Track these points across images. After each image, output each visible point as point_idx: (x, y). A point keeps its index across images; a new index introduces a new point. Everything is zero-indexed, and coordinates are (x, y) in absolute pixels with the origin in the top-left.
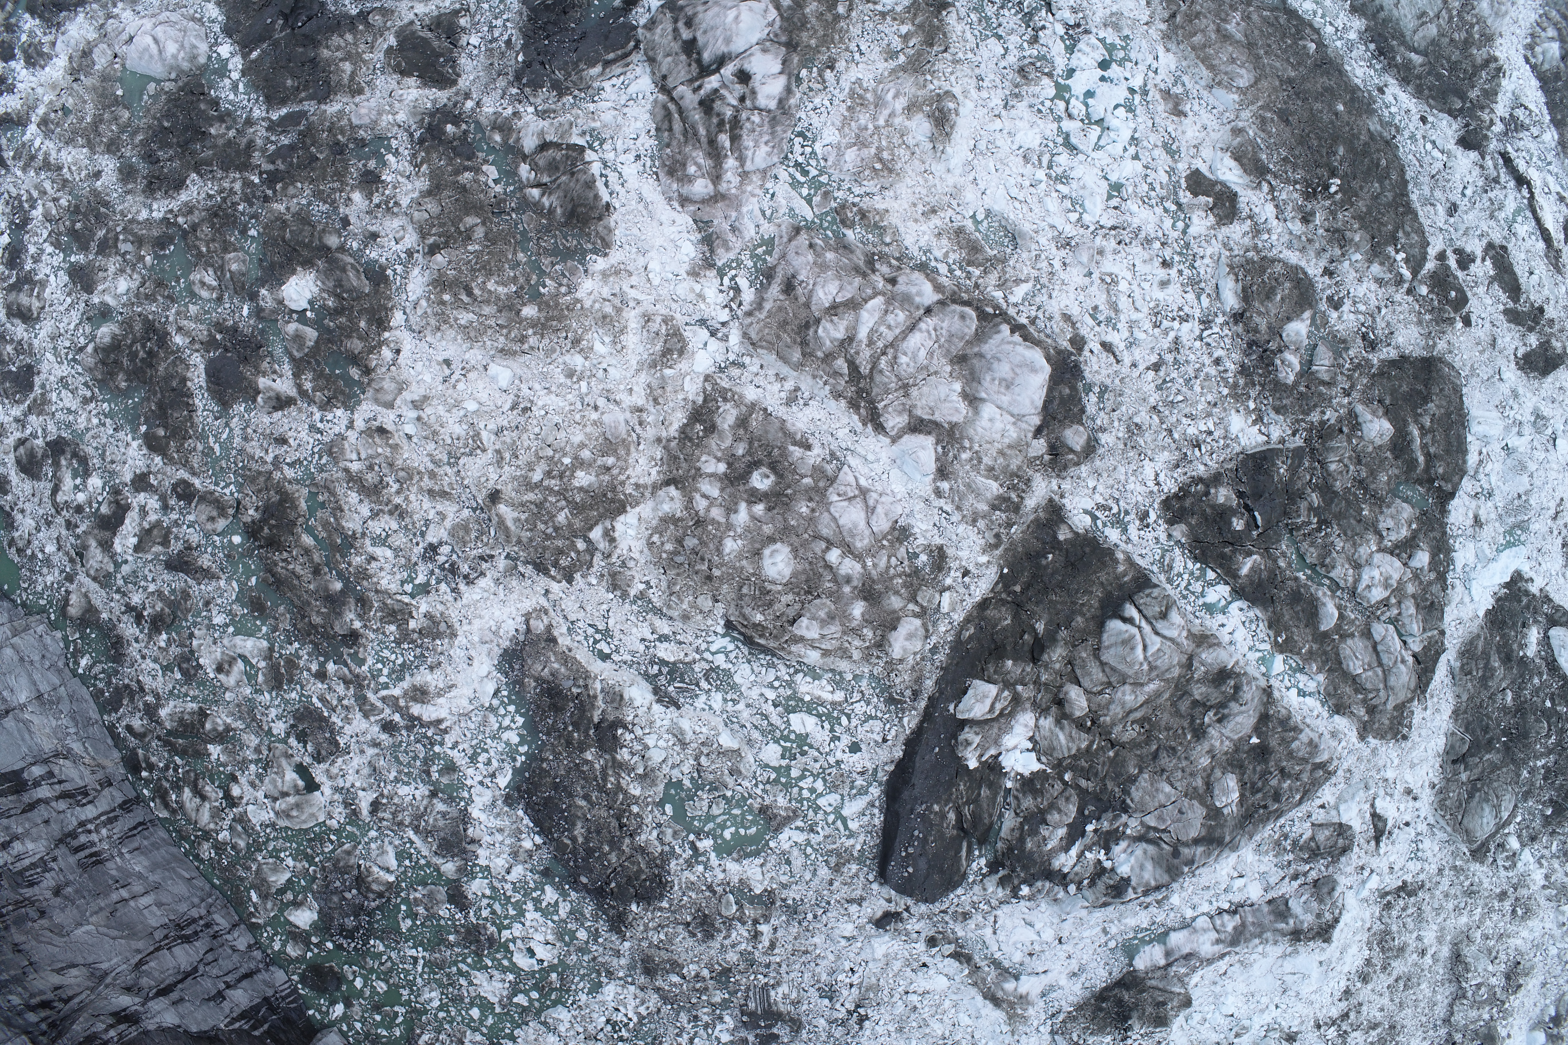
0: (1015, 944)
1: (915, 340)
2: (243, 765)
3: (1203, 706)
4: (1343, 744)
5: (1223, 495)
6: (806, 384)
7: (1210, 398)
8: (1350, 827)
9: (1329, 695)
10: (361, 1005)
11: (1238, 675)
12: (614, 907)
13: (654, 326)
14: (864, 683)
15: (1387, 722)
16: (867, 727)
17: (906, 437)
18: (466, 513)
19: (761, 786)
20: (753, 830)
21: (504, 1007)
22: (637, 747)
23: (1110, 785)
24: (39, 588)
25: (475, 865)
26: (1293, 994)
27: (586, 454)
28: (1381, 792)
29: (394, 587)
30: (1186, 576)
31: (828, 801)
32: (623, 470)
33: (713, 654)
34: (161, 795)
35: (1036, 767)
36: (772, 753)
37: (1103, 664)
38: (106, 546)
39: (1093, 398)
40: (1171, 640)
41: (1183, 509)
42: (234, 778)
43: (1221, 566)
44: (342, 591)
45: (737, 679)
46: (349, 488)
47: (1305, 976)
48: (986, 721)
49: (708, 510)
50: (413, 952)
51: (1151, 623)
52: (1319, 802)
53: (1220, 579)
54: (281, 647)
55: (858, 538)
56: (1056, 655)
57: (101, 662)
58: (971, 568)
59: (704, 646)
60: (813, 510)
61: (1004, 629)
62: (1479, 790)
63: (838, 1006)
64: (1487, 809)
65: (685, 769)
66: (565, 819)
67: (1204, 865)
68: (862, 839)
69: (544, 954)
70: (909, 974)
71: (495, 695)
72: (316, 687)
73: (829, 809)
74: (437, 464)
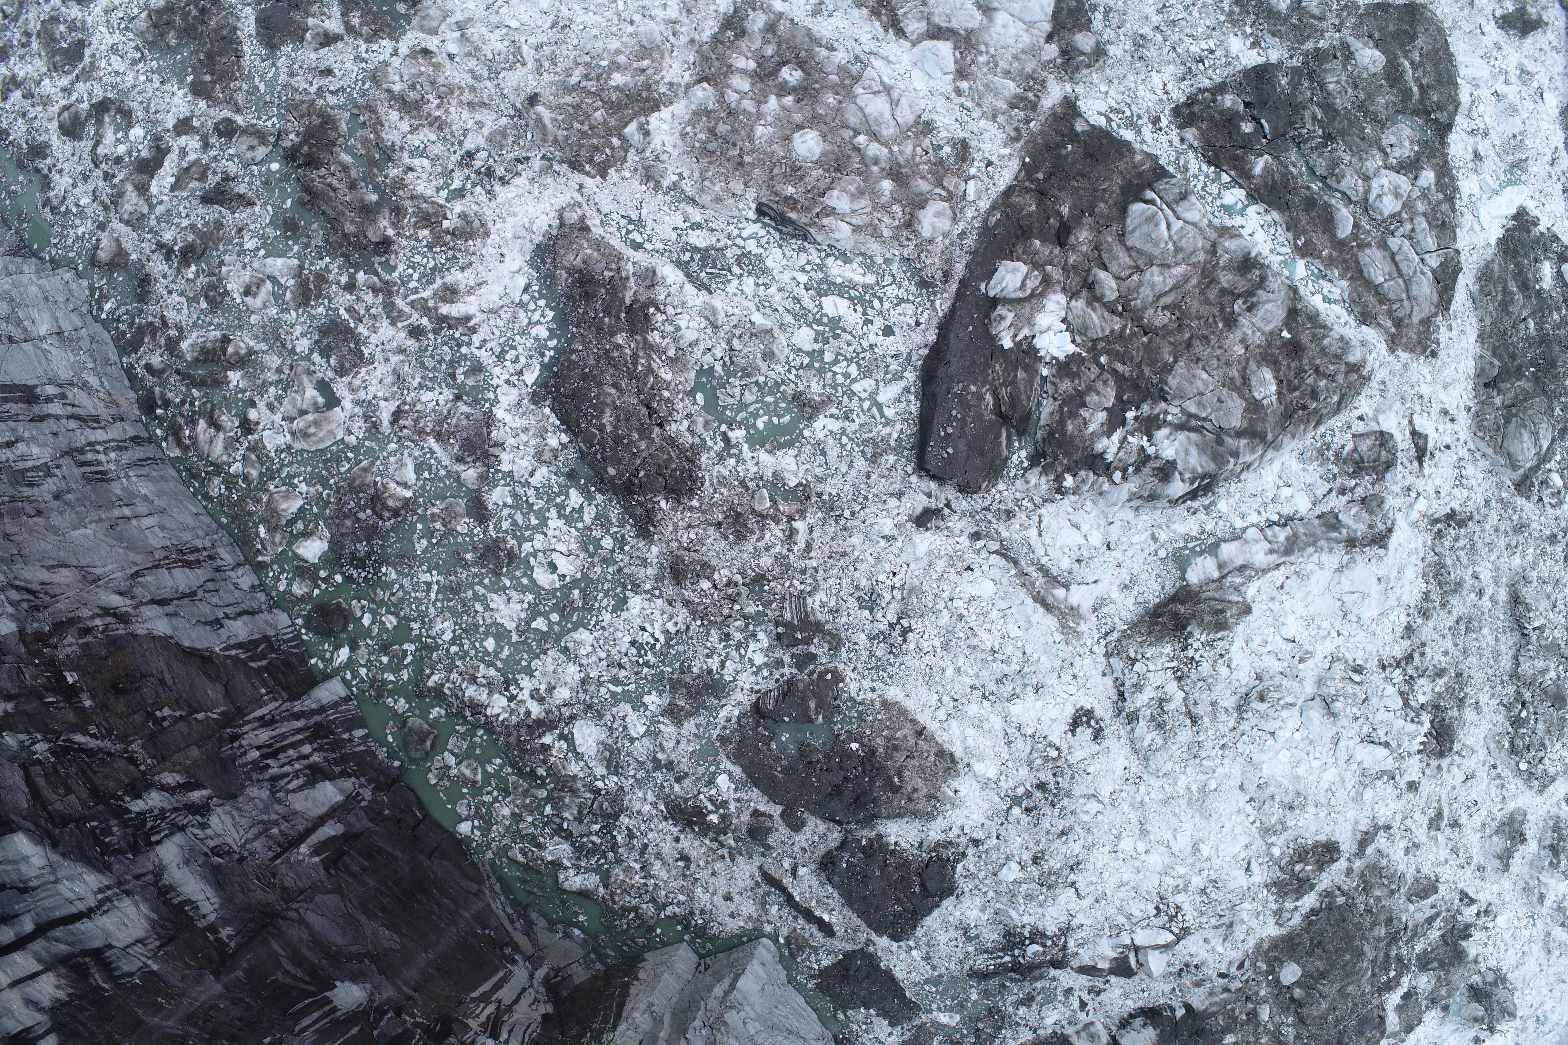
0: (1061, 548)
2: (263, 388)
3: (1231, 294)
4: (1374, 355)
5: (1228, 100)
7: (1208, 23)
8: (1391, 436)
9: (1354, 302)
11: (1263, 266)
12: (641, 504)
14: (895, 267)
15: (1414, 336)
16: (899, 310)
17: (925, 43)
19: (794, 371)
20: (787, 419)
21: (521, 633)
22: (669, 328)
23: (1147, 370)
24: (70, 241)
25: (497, 471)
26: (1354, 619)
27: (622, 59)
28: (1418, 408)
29: (428, 192)
30: (1202, 178)
31: (862, 387)
32: (657, 71)
34: (175, 432)
35: (1072, 349)
36: (804, 337)
38: (142, 189)
39: (1099, 16)
40: (1194, 224)
41: (1192, 115)
42: (253, 404)
43: (1235, 168)
44: (378, 203)
45: (769, 263)
46: (391, 107)
47: (1364, 596)
48: (1019, 300)
49: (739, 102)
50: (426, 577)
51: (1173, 210)
52: (1357, 413)
53: (1235, 182)
54: (312, 264)
55: (884, 126)
56: (1083, 236)
57: (125, 304)
58: (994, 159)
59: (735, 233)
60: (840, 102)
61: (1030, 214)
62: (1515, 415)
63: (879, 616)
64: (1526, 435)
65: (718, 352)
66: (594, 407)
67: (1248, 467)
68: (898, 427)
69: (565, 566)
70: (953, 576)
71: (526, 290)
72: (344, 299)
73: (864, 395)
74: (477, 78)
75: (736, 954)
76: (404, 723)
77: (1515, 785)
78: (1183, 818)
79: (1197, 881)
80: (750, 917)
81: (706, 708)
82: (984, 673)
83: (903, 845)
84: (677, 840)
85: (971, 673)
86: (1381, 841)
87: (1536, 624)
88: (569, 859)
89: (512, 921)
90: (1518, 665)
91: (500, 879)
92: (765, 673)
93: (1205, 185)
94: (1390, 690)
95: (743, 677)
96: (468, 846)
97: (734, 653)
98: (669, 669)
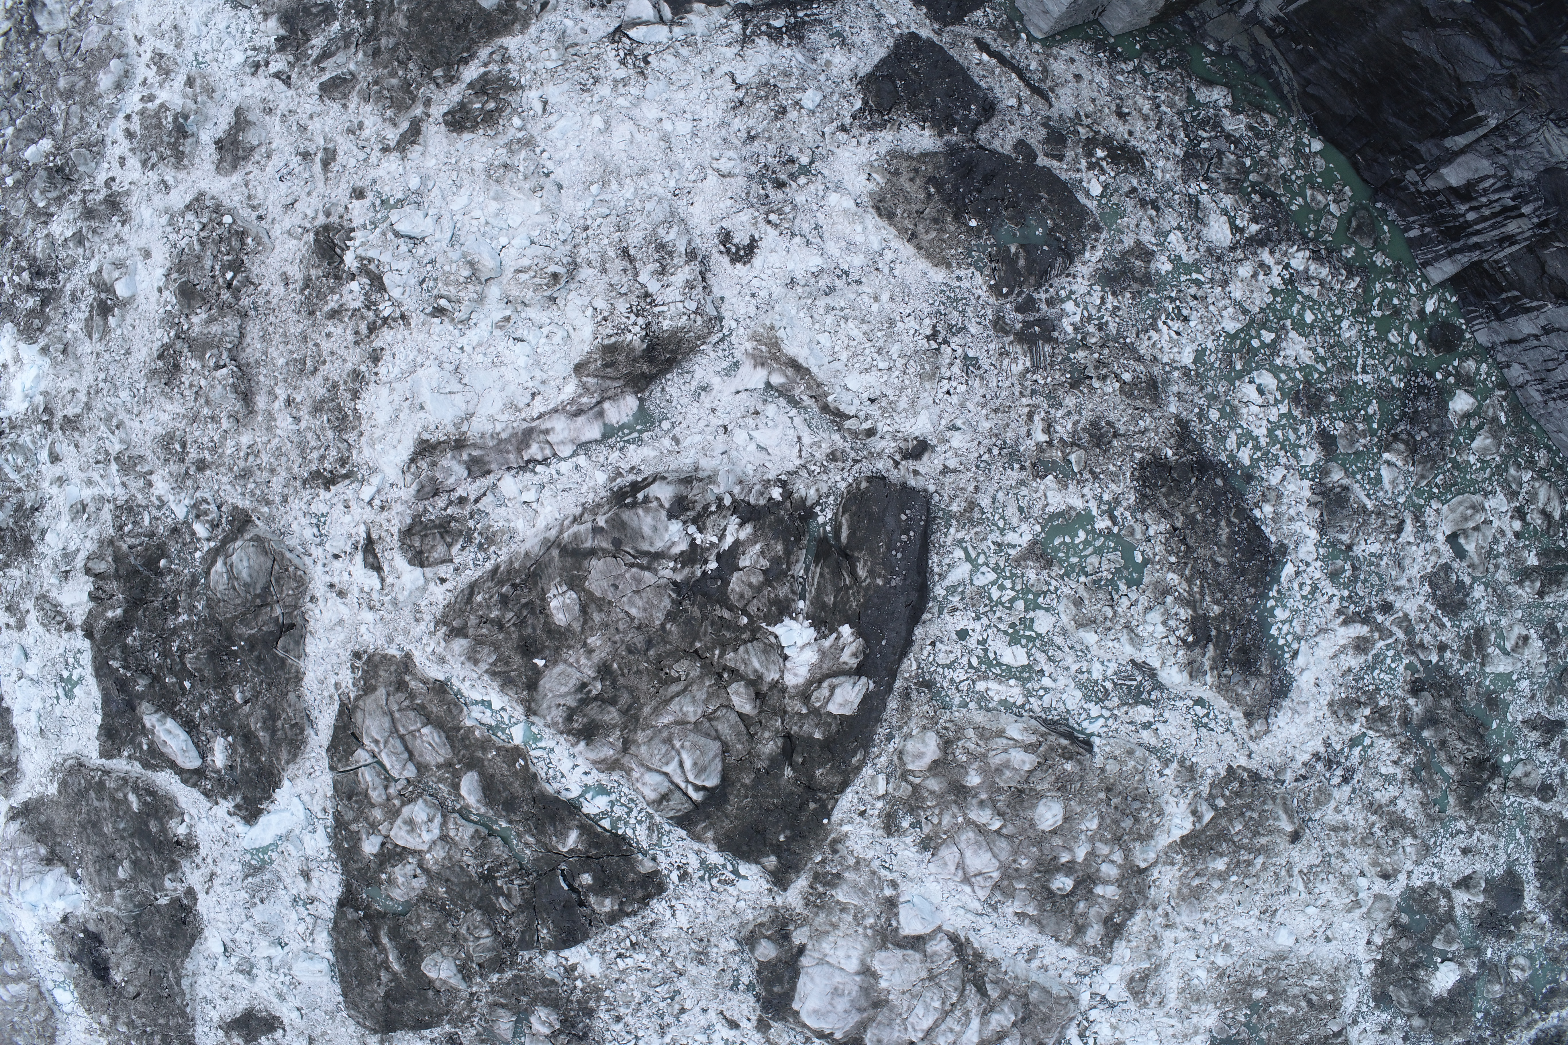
0: (776, 426)
1: (927, 1023)
2: (1509, 551)
3: (605, 701)
4: (429, 650)
5: (606, 906)
6: (1020, 967)
7: (624, 987)
8: (410, 563)
9: (456, 704)
10: (1411, 314)
11: (569, 732)
12: (1189, 452)
13: (1156, 999)
14: (957, 700)
15: (382, 673)
16: (952, 657)
17: (928, 931)
18: (1317, 816)
19: (1052, 588)
20: (1057, 542)
21: (1283, 328)
22: (1172, 623)
23: (696, 613)
25: (1312, 479)
26: (446, 366)
27: (1216, 884)
28: (375, 596)
29: (1381, 741)
30: (632, 821)
31: (986, 578)
32: (1185, 876)
33: (1102, 716)
35: (778, 629)
36: (1043, 623)
37: (718, 738)
39: (745, 980)
40: (650, 769)
41: (644, 886)
42: (1517, 536)
43: (598, 835)
44: (1423, 729)
45: (1079, 694)
46: (1413, 821)
47: (437, 391)
48: (835, 675)
49: (1112, 852)
50: (1367, 378)
51: (672, 783)
52: (448, 585)
53: (595, 819)
54: (1474, 668)
55: (972, 842)
56: (769, 746)
58: (858, 819)
60: (1015, 861)
61: (822, 765)
62: (257, 596)
63: (959, 351)
64: (244, 575)
65: (1125, 602)
66: (1237, 544)
67: (575, 519)
68: (949, 540)
69: (1249, 391)
70: (890, 392)
71: (1295, 654)
72: (1447, 636)
73: (984, 569)
74: (1340, 855)
75: (1068, 23)
76: (1375, 243)
77: (234, 200)
78: (624, 154)
79: (604, 90)
80: (1056, 58)
81: (1115, 258)
82: (852, 296)
83: (916, 127)
84: (1130, 133)
85: (864, 296)
86: (392, 136)
87: (224, 371)
88: (1224, 116)
89: (1273, 57)
90: (240, 327)
91: (1282, 98)
92: (1063, 293)
93: (628, 814)
94: (396, 293)
95: (1084, 289)
96: (1312, 128)
97: (1094, 312)
98: (1151, 295)
